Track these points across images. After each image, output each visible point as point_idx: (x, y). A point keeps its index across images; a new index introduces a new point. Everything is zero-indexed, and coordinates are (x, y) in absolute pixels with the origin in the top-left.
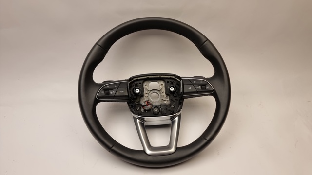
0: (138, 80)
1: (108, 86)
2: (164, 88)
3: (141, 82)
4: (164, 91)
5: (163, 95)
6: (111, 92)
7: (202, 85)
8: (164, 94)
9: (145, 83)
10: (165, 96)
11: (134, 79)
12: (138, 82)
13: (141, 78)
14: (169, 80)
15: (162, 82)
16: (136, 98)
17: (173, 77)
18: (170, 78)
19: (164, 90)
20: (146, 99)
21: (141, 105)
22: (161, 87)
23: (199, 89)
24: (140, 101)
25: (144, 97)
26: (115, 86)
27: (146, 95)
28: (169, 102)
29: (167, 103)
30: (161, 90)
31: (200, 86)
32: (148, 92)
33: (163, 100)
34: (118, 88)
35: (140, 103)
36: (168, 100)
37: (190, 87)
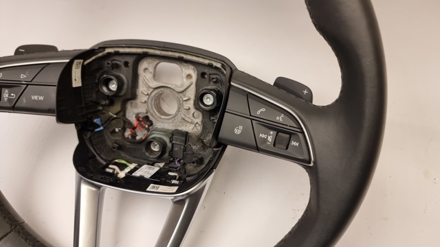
0: (117, 53)
2: (193, 86)
3: (130, 60)
4: (193, 97)
5: (186, 106)
7: (278, 130)
8: (191, 105)
9: (144, 64)
10: (193, 110)
11: (108, 50)
13: (127, 50)
14: (207, 71)
15: (191, 71)
16: (112, 103)
18: (210, 66)
19: (191, 93)
20: (142, 110)
21: (127, 121)
22: (186, 82)
23: (265, 140)
24: (124, 110)
25: (138, 102)
27: (142, 98)
28: (199, 128)
29: (195, 130)
30: (183, 92)
31: (271, 133)
32: (148, 90)
33: (183, 119)
34: (28, 85)
35: (124, 115)
36: (197, 123)
37: (241, 127)
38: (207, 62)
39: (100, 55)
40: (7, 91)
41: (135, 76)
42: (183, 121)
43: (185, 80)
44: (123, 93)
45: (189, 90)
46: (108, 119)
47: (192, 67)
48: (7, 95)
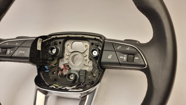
0: (57, 38)
1: (7, 44)
3: (62, 41)
4: (88, 55)
5: (85, 58)
6: (8, 52)
8: (87, 58)
9: (68, 43)
10: (88, 60)
11: (53, 37)
12: (58, 41)
13: (61, 36)
14: (94, 42)
15: (87, 44)
16: (53, 60)
17: (99, 38)
18: (95, 39)
19: (87, 53)
20: (66, 62)
21: (59, 68)
22: (85, 49)
24: (58, 63)
25: (64, 59)
26: (17, 44)
27: (66, 57)
28: (91, 68)
29: (90, 69)
30: (84, 53)
31: (125, 56)
32: (69, 53)
33: (84, 65)
34: (18, 47)
35: (58, 65)
36: (90, 66)
37: (111, 55)
38: (93, 37)
39: (49, 39)
40: (9, 50)
41: (63, 48)
42: (84, 66)
43: (84, 48)
44: (58, 54)
45: (86, 51)
46: (51, 67)
47: (88, 42)
48: (9, 52)
